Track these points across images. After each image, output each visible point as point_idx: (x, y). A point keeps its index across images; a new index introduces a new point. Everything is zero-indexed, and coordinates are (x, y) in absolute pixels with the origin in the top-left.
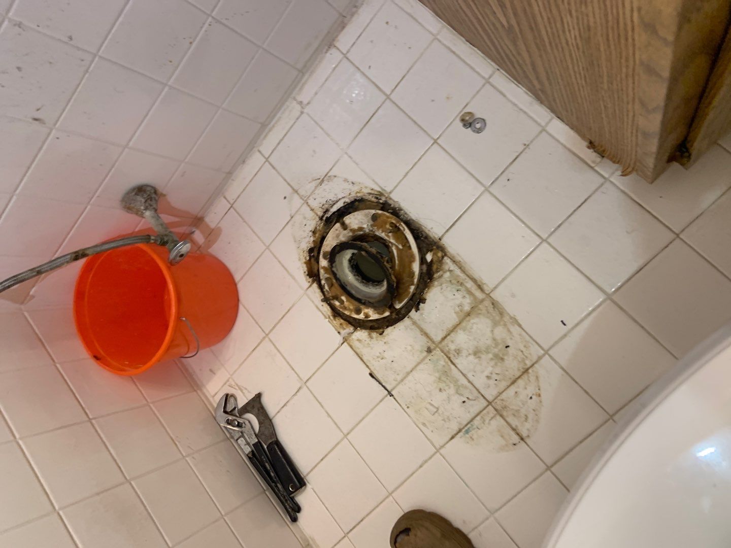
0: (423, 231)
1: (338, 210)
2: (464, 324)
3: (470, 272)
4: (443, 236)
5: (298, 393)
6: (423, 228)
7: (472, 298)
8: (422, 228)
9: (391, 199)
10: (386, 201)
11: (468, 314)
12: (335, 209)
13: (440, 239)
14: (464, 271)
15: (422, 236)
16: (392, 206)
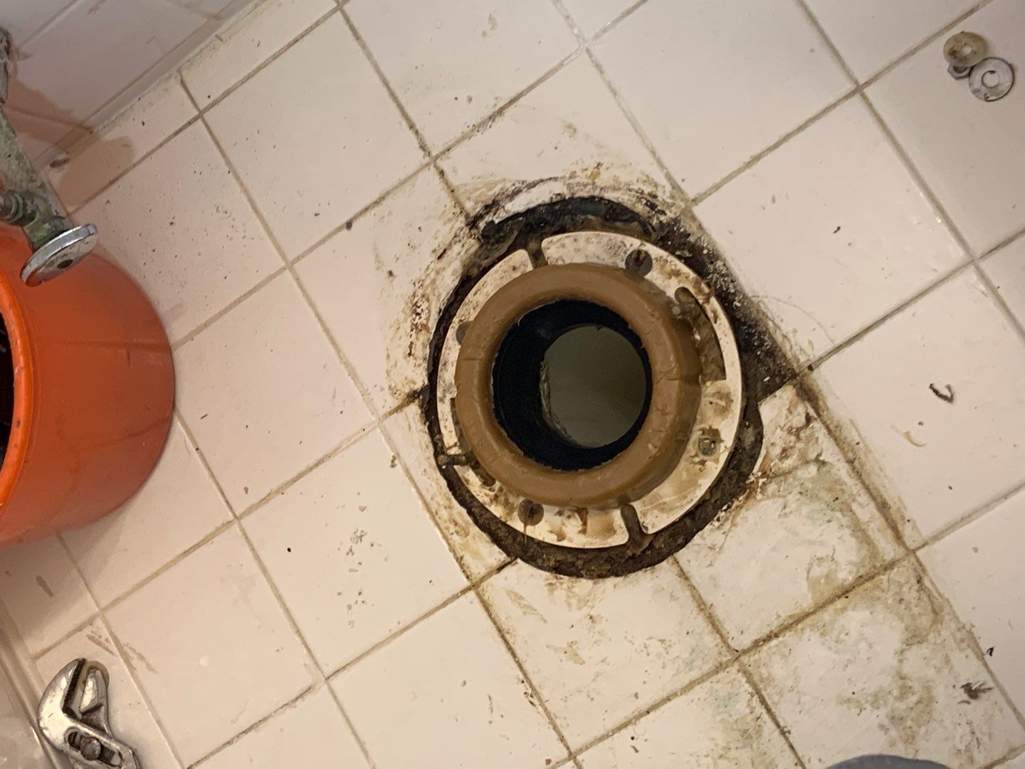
0: (766, 332)
1: (530, 212)
2: (826, 616)
3: (877, 481)
4: (821, 360)
5: (299, 703)
6: (771, 324)
7: (864, 552)
8: (766, 325)
9: (694, 218)
10: (676, 221)
11: (845, 592)
12: (518, 205)
13: (810, 368)
14: (858, 474)
15: (761, 345)
16: (692, 239)
